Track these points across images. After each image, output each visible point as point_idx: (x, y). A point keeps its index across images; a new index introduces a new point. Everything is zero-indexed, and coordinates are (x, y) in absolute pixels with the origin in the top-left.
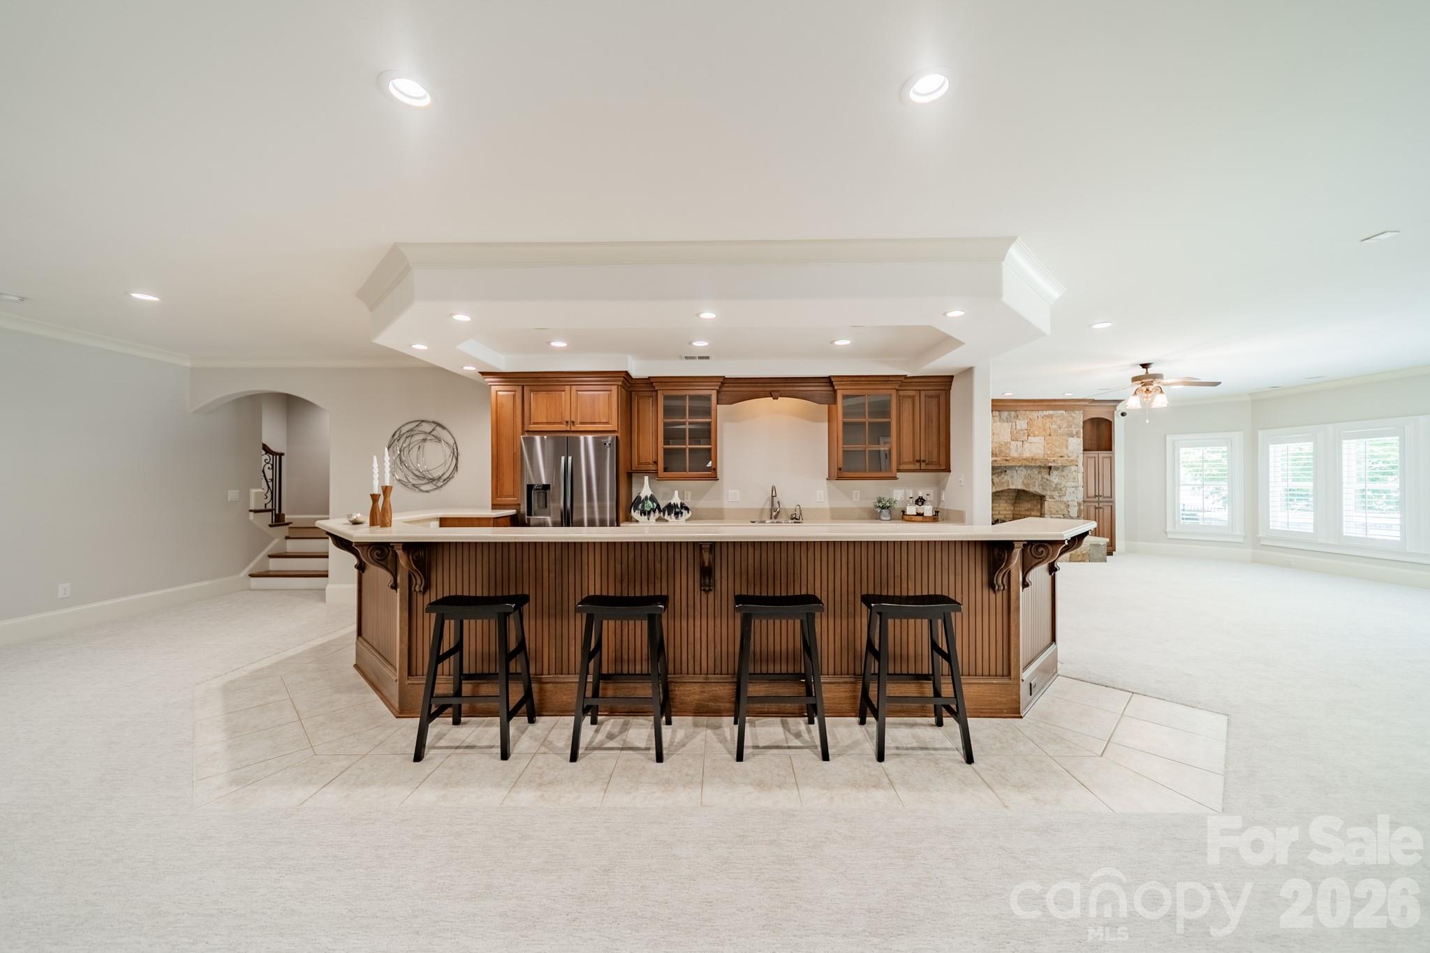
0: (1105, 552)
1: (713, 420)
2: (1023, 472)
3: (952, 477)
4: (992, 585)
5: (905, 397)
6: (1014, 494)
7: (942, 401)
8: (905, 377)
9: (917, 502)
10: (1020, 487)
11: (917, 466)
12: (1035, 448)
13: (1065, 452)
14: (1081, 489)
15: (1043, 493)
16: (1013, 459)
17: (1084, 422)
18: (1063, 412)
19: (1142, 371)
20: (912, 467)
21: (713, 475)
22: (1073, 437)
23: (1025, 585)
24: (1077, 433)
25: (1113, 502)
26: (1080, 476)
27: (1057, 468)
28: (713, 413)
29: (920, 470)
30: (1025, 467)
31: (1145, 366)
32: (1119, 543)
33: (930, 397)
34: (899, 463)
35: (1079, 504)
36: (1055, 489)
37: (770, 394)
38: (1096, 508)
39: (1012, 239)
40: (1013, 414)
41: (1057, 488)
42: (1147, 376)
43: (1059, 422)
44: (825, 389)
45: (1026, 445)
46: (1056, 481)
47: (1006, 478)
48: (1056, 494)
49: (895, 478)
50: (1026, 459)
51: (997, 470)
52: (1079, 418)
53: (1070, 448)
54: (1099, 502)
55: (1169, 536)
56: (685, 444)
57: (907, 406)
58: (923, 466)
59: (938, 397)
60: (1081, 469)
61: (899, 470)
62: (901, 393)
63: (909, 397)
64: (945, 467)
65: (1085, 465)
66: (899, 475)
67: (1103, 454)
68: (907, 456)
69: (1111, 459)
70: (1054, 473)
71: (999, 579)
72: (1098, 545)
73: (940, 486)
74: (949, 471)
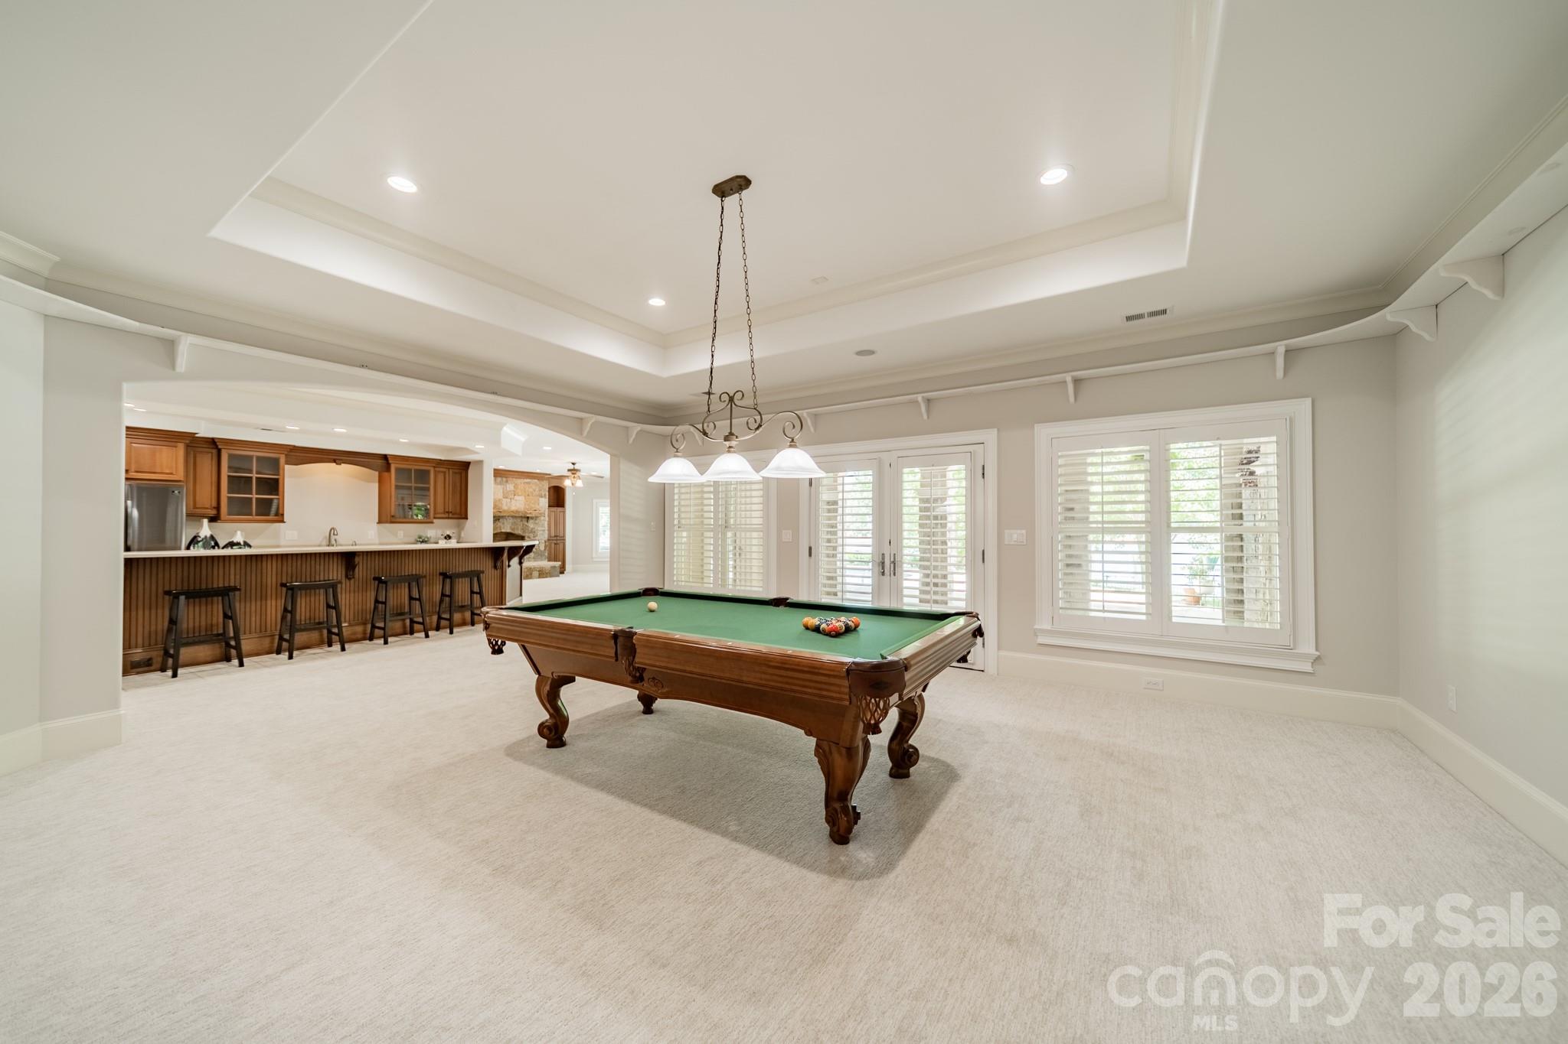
0: (558, 570)
1: (280, 477)
2: (511, 520)
3: (468, 523)
4: (495, 567)
5: (439, 472)
6: (504, 536)
7: (463, 475)
8: (441, 460)
9: (445, 538)
10: (509, 531)
11: (447, 515)
12: (518, 504)
13: (537, 507)
14: (547, 532)
15: (524, 535)
16: (505, 511)
17: (549, 488)
18: (536, 481)
19: (572, 467)
20: (443, 516)
21: (280, 517)
22: (542, 497)
23: (509, 566)
24: (545, 495)
25: (564, 540)
26: (546, 523)
27: (532, 518)
28: (281, 472)
29: (448, 518)
30: (512, 517)
31: (573, 464)
32: (568, 567)
33: (456, 473)
34: (435, 513)
35: (545, 542)
36: (531, 532)
37: (334, 461)
38: (555, 544)
39: (505, 424)
40: (504, 479)
41: (533, 531)
42: (574, 470)
43: (534, 487)
44: (380, 462)
45: (513, 501)
46: (532, 526)
47: (499, 524)
48: (531, 535)
49: (432, 523)
50: (512, 512)
51: (496, 519)
52: (546, 486)
53: (541, 504)
54: (557, 540)
55: (595, 560)
56: (251, 494)
57: (440, 477)
58: (451, 515)
59: (461, 474)
60: (547, 519)
61: (435, 518)
62: (437, 469)
63: (442, 472)
64: (464, 515)
65: (549, 516)
66: (435, 521)
67: (559, 509)
68: (440, 508)
69: (564, 512)
70: (531, 521)
71: (499, 564)
72: (555, 567)
73: (460, 528)
74: (467, 519)
